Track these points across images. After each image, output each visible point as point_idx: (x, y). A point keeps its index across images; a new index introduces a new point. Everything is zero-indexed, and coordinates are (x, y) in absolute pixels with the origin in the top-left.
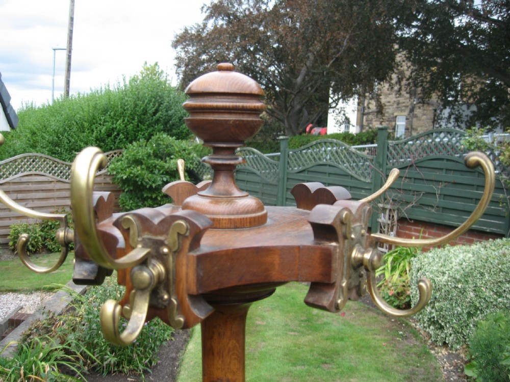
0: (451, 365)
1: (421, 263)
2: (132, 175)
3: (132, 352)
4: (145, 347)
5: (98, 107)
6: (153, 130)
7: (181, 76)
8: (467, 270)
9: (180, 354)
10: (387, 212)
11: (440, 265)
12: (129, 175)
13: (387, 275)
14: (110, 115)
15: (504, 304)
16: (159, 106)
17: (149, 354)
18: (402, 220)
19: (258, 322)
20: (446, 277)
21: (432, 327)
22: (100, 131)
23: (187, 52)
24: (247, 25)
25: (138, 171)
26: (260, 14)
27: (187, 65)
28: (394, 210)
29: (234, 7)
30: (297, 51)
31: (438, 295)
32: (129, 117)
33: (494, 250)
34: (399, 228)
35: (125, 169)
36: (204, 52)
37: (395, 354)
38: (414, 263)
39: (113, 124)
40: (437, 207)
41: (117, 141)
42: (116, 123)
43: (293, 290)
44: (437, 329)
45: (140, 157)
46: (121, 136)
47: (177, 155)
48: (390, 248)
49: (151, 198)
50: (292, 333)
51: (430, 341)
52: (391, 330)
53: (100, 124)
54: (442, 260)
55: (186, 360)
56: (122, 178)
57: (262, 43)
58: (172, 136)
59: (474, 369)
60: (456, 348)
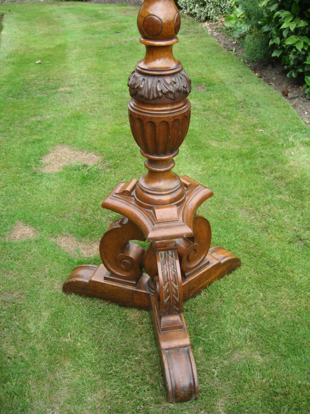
59: (231, 21)
60: (216, 19)
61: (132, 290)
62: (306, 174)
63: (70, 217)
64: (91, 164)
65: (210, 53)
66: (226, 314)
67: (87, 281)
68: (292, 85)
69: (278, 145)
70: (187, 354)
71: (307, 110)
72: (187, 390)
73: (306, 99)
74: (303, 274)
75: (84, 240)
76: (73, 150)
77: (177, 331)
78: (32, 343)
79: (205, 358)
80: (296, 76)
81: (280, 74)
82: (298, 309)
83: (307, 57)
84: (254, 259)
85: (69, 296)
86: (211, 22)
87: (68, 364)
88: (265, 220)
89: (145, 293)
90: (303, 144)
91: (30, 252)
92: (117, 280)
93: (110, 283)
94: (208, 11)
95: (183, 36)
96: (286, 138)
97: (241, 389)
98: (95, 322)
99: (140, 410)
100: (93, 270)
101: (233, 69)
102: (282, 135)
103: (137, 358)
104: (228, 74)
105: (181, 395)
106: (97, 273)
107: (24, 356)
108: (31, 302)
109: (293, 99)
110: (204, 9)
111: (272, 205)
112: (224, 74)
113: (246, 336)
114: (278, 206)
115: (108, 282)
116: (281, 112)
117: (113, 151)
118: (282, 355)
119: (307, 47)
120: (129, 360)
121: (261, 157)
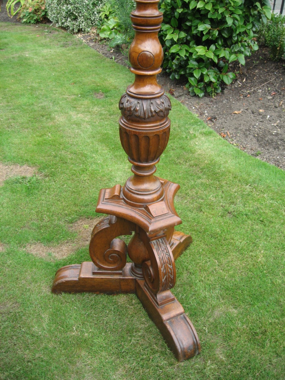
21: (69, 20)
37: (48, 39)
44: (73, 20)
52: (39, 30)
59: (105, 32)
60: (88, 31)
61: (120, 279)
62: (214, 160)
63: (30, 226)
64: (29, 176)
65: (95, 62)
66: (196, 282)
67: (76, 279)
68: (174, 85)
69: (183, 138)
70: (184, 319)
71: (193, 105)
72: (193, 348)
73: (190, 96)
74: (241, 239)
75: (51, 244)
76: (7, 165)
77: (171, 303)
78: (44, 344)
79: (194, 320)
80: (179, 78)
81: (161, 76)
82: (248, 267)
83: (188, 61)
84: (200, 235)
85: (59, 296)
86: (83, 34)
87: (83, 353)
88: (196, 202)
89: (132, 279)
90: (203, 135)
91: (6, 264)
92: (105, 273)
93: (99, 276)
94: (80, 24)
95: (65, 48)
96: (187, 132)
97: (230, 337)
98: (93, 312)
99: (160, 374)
100: (77, 269)
101: (121, 75)
102: (183, 128)
103: (140, 334)
104: (118, 80)
105: (188, 353)
106: (83, 270)
107: (42, 357)
108: (27, 309)
109: (179, 97)
110: (76, 22)
111: (197, 188)
112: (115, 81)
113: (218, 296)
114: (202, 189)
115: (97, 276)
116: (175, 110)
117: (44, 161)
118: (250, 305)
119: (189, 54)
120: (135, 337)
121: (173, 149)
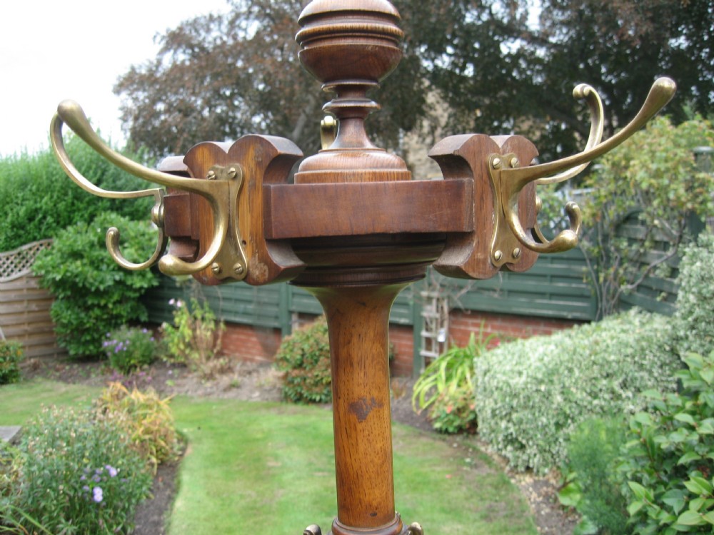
0: (539, 495)
1: (488, 363)
2: (69, 274)
3: (97, 516)
4: (115, 509)
5: (12, 179)
6: (96, 210)
7: (128, 134)
8: (551, 366)
9: (165, 516)
10: (434, 302)
11: (514, 362)
12: (65, 275)
13: (441, 387)
14: (31, 190)
15: (602, 408)
16: (103, 174)
17: (122, 517)
18: (455, 312)
19: (271, 464)
20: (524, 378)
21: (509, 448)
22: (18, 214)
23: (136, 99)
24: (220, 59)
25: (77, 268)
26: (237, 44)
27: (136, 119)
28: (443, 299)
29: (200, 35)
30: (293, 93)
31: (515, 403)
32: (59, 191)
33: (582, 339)
34: (452, 322)
35: (58, 266)
36: (160, 100)
37: (464, 489)
38: (479, 364)
39: (36, 202)
40: (502, 290)
41: (44, 227)
42: (41, 201)
43: (313, 418)
44: (516, 449)
45: (80, 248)
46: (50, 219)
47: (133, 243)
48: (441, 351)
49: (99, 306)
50: (320, 474)
51: (508, 468)
52: (455, 458)
53: (17, 204)
54: (516, 357)
55: (175, 523)
56: (54, 279)
57: (242, 84)
58: (124, 215)
59: (571, 495)
60: (544, 472)
86: (536, 476)
94: (529, 458)
110: (523, 455)
